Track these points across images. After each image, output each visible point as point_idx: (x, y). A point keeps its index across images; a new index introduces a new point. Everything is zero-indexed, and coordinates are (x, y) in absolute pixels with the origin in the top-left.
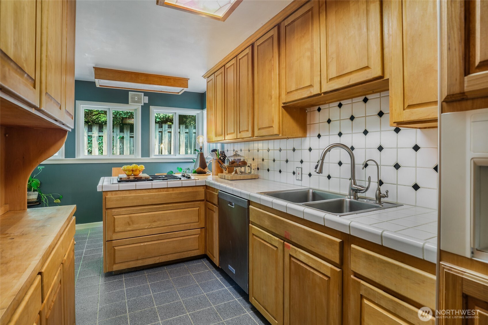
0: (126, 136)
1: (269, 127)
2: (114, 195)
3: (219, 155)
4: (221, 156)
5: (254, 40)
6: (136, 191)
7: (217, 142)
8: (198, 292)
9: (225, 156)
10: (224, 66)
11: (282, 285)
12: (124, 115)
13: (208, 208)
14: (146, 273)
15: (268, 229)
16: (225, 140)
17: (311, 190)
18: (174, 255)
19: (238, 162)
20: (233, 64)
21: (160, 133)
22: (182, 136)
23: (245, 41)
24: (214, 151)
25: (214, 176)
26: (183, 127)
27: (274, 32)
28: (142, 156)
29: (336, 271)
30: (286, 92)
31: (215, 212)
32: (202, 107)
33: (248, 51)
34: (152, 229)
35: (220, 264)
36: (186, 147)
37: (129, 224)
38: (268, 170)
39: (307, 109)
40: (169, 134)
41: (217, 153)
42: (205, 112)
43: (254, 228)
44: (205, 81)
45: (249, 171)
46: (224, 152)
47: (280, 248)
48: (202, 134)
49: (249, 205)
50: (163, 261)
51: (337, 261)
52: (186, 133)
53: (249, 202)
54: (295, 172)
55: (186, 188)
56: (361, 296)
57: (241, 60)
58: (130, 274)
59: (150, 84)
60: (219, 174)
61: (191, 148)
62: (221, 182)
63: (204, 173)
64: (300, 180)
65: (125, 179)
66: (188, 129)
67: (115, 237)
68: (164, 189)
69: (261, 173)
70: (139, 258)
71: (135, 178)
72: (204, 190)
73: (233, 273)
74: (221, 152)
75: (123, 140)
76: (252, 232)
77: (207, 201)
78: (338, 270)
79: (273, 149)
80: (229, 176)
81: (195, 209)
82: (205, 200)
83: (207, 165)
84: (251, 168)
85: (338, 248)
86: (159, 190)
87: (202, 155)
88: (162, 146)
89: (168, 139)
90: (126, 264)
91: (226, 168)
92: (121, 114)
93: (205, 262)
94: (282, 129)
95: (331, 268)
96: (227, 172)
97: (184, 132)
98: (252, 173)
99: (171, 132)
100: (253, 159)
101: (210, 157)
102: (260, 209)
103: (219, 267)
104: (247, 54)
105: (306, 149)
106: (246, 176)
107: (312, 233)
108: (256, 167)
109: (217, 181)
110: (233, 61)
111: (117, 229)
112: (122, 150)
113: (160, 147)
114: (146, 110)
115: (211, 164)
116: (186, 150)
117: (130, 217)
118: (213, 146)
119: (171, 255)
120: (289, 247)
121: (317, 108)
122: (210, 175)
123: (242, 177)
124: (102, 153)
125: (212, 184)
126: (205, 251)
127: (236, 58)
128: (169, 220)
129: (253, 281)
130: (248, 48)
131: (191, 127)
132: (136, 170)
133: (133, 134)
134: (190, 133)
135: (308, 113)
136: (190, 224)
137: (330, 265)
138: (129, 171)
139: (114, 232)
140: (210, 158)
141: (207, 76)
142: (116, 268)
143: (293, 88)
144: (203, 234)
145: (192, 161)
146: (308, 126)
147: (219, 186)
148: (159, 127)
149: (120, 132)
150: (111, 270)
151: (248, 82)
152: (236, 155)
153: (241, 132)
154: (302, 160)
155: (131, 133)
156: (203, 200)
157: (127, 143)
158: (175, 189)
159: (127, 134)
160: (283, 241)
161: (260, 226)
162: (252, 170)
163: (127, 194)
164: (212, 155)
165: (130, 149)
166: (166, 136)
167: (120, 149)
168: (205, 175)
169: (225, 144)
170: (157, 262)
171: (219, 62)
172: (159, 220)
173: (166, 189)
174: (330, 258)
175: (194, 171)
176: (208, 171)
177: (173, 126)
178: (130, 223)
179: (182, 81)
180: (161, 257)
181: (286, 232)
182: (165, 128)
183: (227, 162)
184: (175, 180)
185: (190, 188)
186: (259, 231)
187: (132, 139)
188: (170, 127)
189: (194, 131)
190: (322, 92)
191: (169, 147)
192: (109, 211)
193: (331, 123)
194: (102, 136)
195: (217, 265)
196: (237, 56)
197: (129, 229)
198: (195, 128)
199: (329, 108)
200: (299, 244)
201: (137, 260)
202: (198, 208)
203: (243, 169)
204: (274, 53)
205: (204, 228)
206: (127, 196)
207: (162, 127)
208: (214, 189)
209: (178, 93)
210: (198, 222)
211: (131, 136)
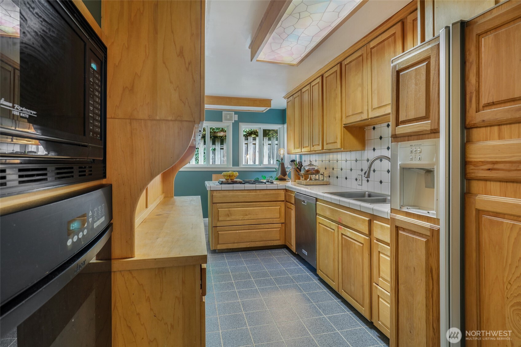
0: (217, 147)
1: (334, 143)
2: (219, 193)
3: (297, 165)
4: (299, 166)
5: (323, 72)
6: (233, 191)
7: (295, 154)
8: (279, 267)
9: (302, 166)
10: (301, 90)
11: (337, 256)
12: (216, 130)
13: (287, 207)
14: (240, 254)
15: (328, 217)
16: (301, 152)
17: (367, 193)
18: (261, 242)
19: (312, 171)
20: (308, 90)
21: (246, 145)
22: (265, 148)
23: (316, 72)
24: (293, 161)
25: (293, 182)
26: (266, 139)
27: (337, 68)
28: (233, 166)
29: (366, 239)
30: (346, 116)
31: (292, 210)
32: (283, 122)
33: (319, 80)
34: (244, 221)
35: (296, 251)
36: (269, 157)
37: (229, 216)
38: (337, 177)
39: (366, 127)
40: (254, 145)
41: (295, 163)
42: (285, 126)
43: (319, 218)
44: (285, 101)
45: (322, 179)
46: (301, 162)
47: (336, 230)
48: (284, 147)
49: (317, 201)
50: (253, 246)
51: (367, 232)
52: (269, 144)
53: (317, 200)
54: (357, 179)
55: (270, 191)
56: (379, 252)
57: (314, 87)
58: (229, 253)
59: (240, 106)
60: (297, 181)
61: (273, 158)
62: (298, 186)
63: (285, 180)
64: (361, 185)
65: (225, 182)
66: (271, 140)
67: (218, 224)
68: (253, 191)
69: (331, 180)
70: (236, 242)
71: (232, 181)
72: (284, 192)
73: (305, 255)
74: (298, 162)
75: (215, 152)
76: (318, 221)
77: (286, 201)
78: (368, 238)
79: (341, 160)
80: (304, 182)
81: (277, 207)
82: (285, 201)
83: (288, 174)
84: (324, 176)
85: (367, 223)
86: (250, 191)
87: (282, 165)
88: (248, 156)
89: (253, 150)
90: (226, 245)
91: (303, 176)
92: (214, 129)
93: (285, 251)
94: (344, 144)
95: (364, 238)
96: (303, 179)
97: (267, 143)
98: (324, 180)
99: (255, 144)
100: (326, 169)
101: (290, 166)
102: (324, 204)
103: (295, 253)
104: (318, 83)
105: (365, 160)
106: (318, 182)
107: (354, 216)
108: (328, 175)
109: (295, 185)
110: (308, 87)
111: (220, 219)
112: (214, 160)
113: (246, 158)
114: (236, 126)
115: (290, 173)
116: (268, 160)
117: (229, 210)
118: (293, 157)
119: (258, 242)
120: (341, 228)
121: (372, 127)
122: (290, 181)
123: (315, 182)
124: (198, 162)
125: (290, 187)
126: (285, 242)
127: (310, 85)
128: (257, 215)
129: (319, 258)
130: (319, 78)
131: (274, 139)
132: (232, 176)
133: (223, 146)
134: (272, 144)
135: (366, 131)
136: (273, 219)
137: (363, 236)
138: (227, 176)
139: (218, 220)
140: (289, 168)
141: (288, 97)
142: (219, 247)
143: (350, 114)
144: (284, 228)
145: (275, 170)
146: (366, 141)
147: (296, 189)
148: (245, 140)
149: (212, 144)
150: (215, 249)
151: (319, 106)
152: (311, 165)
153: (314, 146)
154: (362, 169)
155: (221, 146)
156: (283, 201)
157: (218, 154)
158: (261, 191)
159: (218, 146)
160: (338, 225)
161: (324, 216)
162: (325, 178)
163: (227, 193)
164: (291, 165)
165: (220, 159)
166: (251, 147)
167: (213, 159)
168: (286, 181)
169: (303, 156)
170: (248, 246)
171: (296, 87)
172: (249, 214)
173: (255, 191)
174: (363, 232)
175: (276, 178)
176: (288, 178)
177: (257, 138)
178: (229, 214)
179: (266, 102)
180: (251, 243)
181: (339, 218)
182: (250, 141)
183: (303, 171)
184: (261, 184)
185: (273, 190)
186: (323, 220)
187: (222, 150)
188: (254, 139)
189: (276, 142)
190: (369, 118)
191: (254, 158)
192: (215, 205)
193: (382, 139)
194: (198, 148)
195: (294, 251)
196: (310, 83)
197: (228, 219)
198: (277, 140)
199: (381, 127)
200: (347, 225)
201: (234, 243)
202: (279, 207)
203: (317, 177)
204: (338, 85)
205: (284, 223)
206: (227, 195)
207: (247, 140)
208: (291, 192)
209: (263, 111)
210: (280, 218)
211: (221, 147)
